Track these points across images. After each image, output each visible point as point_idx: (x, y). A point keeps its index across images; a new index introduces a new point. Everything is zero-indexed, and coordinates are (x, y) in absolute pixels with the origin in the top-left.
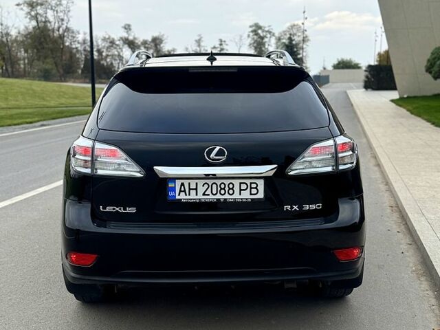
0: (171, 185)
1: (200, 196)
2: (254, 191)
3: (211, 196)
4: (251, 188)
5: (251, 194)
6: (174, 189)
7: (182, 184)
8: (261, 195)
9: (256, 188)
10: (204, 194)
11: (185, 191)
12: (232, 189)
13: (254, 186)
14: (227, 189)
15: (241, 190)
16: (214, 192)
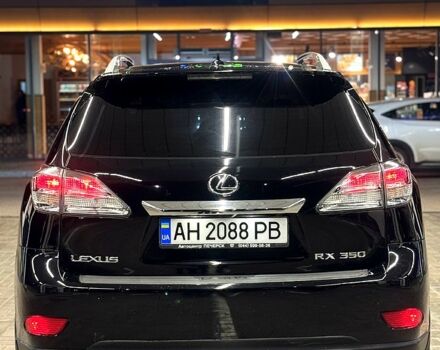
0: (164, 226)
1: (203, 240)
2: (274, 234)
3: (218, 241)
4: (271, 230)
5: (270, 238)
6: (168, 231)
7: (179, 225)
8: (284, 239)
9: (277, 229)
10: (208, 238)
11: (182, 234)
12: (245, 230)
13: (274, 226)
14: (238, 231)
15: (257, 232)
16: (222, 234)
